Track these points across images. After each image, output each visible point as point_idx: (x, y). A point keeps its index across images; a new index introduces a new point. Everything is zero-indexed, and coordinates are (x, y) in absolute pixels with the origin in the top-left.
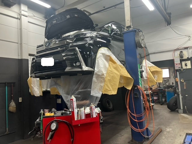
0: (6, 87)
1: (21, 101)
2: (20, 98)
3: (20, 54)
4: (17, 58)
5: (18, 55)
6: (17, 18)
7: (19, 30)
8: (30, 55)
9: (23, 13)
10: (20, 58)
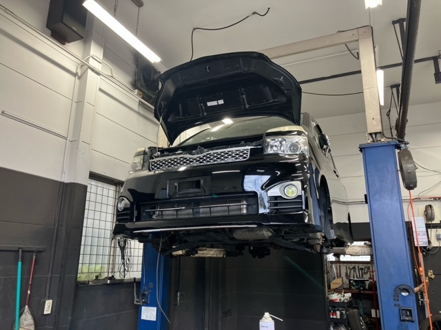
0: (17, 264)
1: (49, 312)
2: (47, 302)
3: (66, 169)
5: (63, 172)
6: (75, 75)
7: (74, 104)
8: (93, 176)
9: (92, 63)
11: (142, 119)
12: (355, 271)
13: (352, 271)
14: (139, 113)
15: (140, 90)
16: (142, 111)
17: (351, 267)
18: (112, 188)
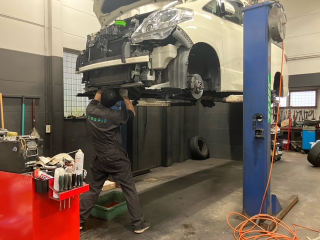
0: (22, 105)
1: (49, 132)
2: (47, 126)
3: (47, 48)
5: (45, 50)
8: (66, 50)
10: (48, 55)
12: (301, 114)
13: (299, 114)
17: (298, 111)
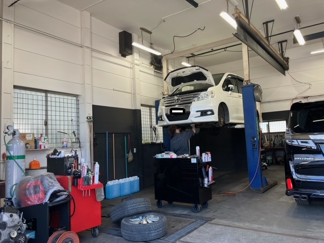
0: (125, 137)
1: (136, 152)
2: (134, 149)
4: (131, 108)
5: (132, 106)
6: (130, 68)
7: (132, 80)
8: (142, 105)
9: (136, 62)
10: (133, 109)
11: (156, 78)
14: (154, 75)
15: (154, 65)
16: (155, 74)
17: (275, 136)
18: (148, 108)
